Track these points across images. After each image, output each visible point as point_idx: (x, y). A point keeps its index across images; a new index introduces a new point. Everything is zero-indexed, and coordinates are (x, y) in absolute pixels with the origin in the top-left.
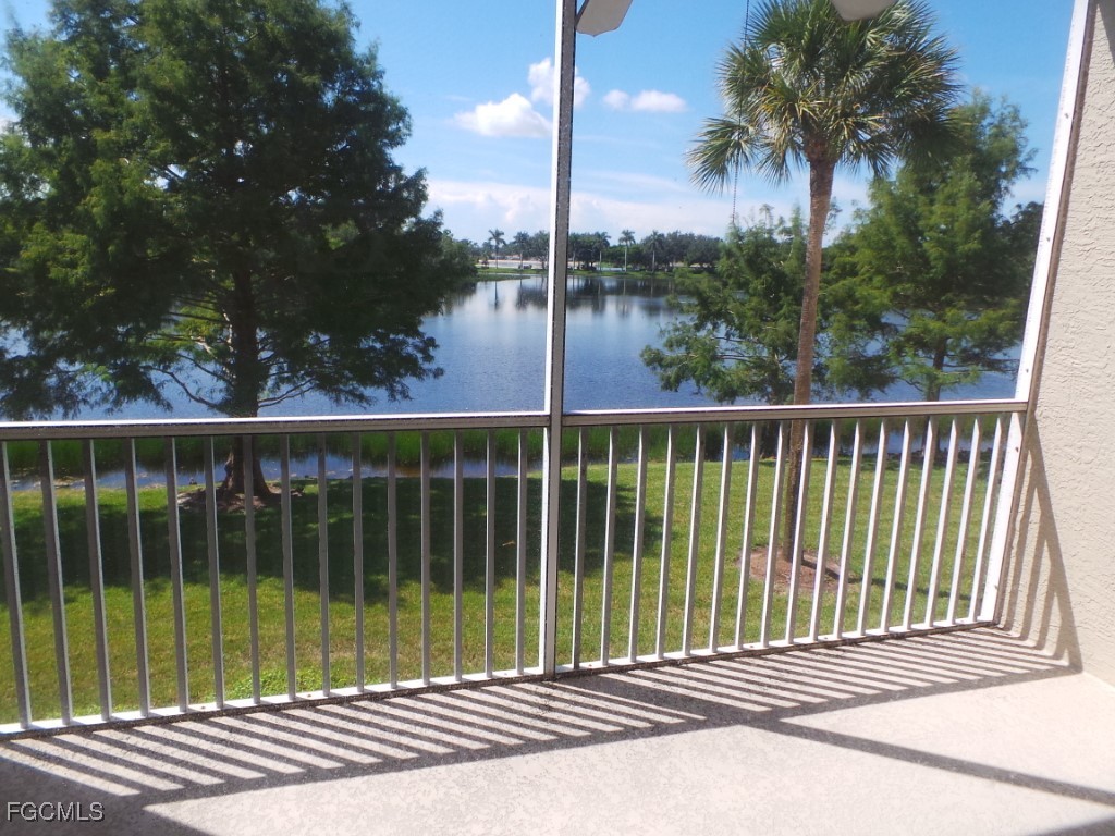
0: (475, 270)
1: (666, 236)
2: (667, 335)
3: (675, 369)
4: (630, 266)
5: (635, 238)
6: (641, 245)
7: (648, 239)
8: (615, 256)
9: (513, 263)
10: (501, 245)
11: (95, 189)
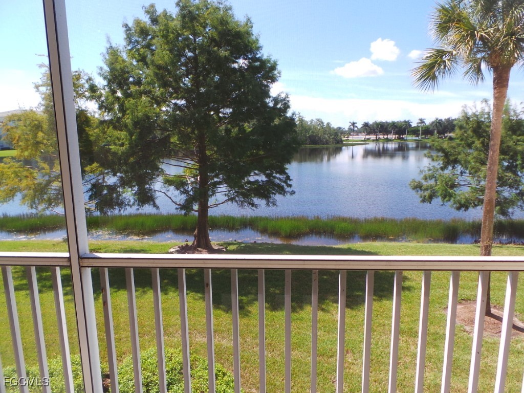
0: (342, 141)
1: (443, 120)
2: (424, 173)
3: (429, 192)
4: (423, 136)
5: (426, 122)
6: (429, 126)
7: (433, 123)
8: (415, 132)
9: (362, 137)
10: (356, 129)
11: (128, 112)
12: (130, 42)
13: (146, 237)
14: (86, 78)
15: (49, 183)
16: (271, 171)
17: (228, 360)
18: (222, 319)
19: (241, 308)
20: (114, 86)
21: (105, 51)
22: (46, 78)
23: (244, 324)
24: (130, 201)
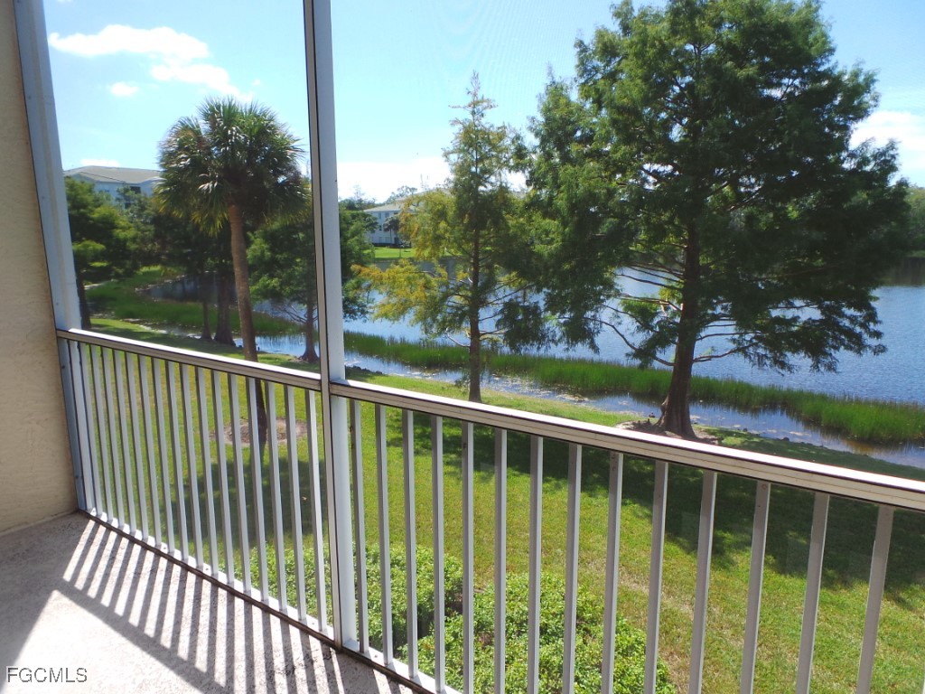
11: (563, 187)
12: (585, 70)
13: (586, 399)
14: (512, 135)
15: (446, 296)
16: (837, 302)
17: (667, 632)
18: (678, 561)
19: (718, 551)
20: (550, 146)
21: (542, 90)
22: (458, 140)
23: (716, 581)
24: (554, 335)
